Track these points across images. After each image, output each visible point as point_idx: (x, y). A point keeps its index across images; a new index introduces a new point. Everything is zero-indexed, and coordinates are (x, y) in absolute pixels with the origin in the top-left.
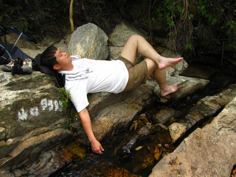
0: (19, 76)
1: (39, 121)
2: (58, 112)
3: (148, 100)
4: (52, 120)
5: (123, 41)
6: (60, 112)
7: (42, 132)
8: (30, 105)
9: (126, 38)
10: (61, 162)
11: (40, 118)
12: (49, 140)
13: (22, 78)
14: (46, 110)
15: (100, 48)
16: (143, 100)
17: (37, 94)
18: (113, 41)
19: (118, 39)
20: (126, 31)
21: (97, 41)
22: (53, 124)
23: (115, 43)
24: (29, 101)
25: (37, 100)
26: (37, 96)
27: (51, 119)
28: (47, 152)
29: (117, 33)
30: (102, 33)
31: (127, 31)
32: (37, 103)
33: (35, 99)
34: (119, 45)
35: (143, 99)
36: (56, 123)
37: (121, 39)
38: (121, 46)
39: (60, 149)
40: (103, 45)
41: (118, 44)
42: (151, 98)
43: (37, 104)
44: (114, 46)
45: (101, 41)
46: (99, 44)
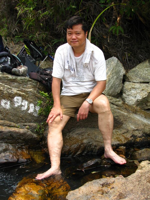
0: (6, 74)
1: (8, 114)
2: (31, 114)
3: (139, 137)
4: (23, 120)
5: (140, 77)
6: (33, 115)
7: (8, 125)
8: (2, 96)
9: (144, 75)
10: (14, 157)
11: (9, 112)
12: (10, 133)
13: (8, 76)
14: (18, 108)
15: (114, 81)
16: (132, 135)
17: (12, 90)
18: (129, 76)
19: (135, 75)
20: (147, 67)
21: (113, 73)
22: (22, 124)
23: (131, 78)
24: (2, 92)
25: (10, 94)
26: (12, 91)
27: (21, 118)
28: (5, 143)
29: (137, 69)
30: (119, 66)
31: (148, 69)
32: (10, 97)
33: (9, 93)
34: (135, 81)
35: (134, 135)
36: (25, 124)
37: (138, 74)
38: (137, 83)
39: (21, 148)
40: (118, 78)
41: (134, 79)
42: (144, 137)
43: (10, 99)
44: (130, 82)
45: (116, 73)
46: (114, 76)
